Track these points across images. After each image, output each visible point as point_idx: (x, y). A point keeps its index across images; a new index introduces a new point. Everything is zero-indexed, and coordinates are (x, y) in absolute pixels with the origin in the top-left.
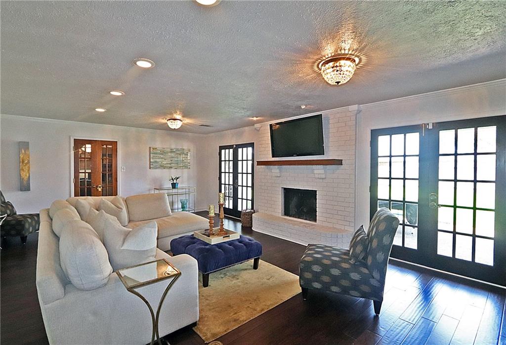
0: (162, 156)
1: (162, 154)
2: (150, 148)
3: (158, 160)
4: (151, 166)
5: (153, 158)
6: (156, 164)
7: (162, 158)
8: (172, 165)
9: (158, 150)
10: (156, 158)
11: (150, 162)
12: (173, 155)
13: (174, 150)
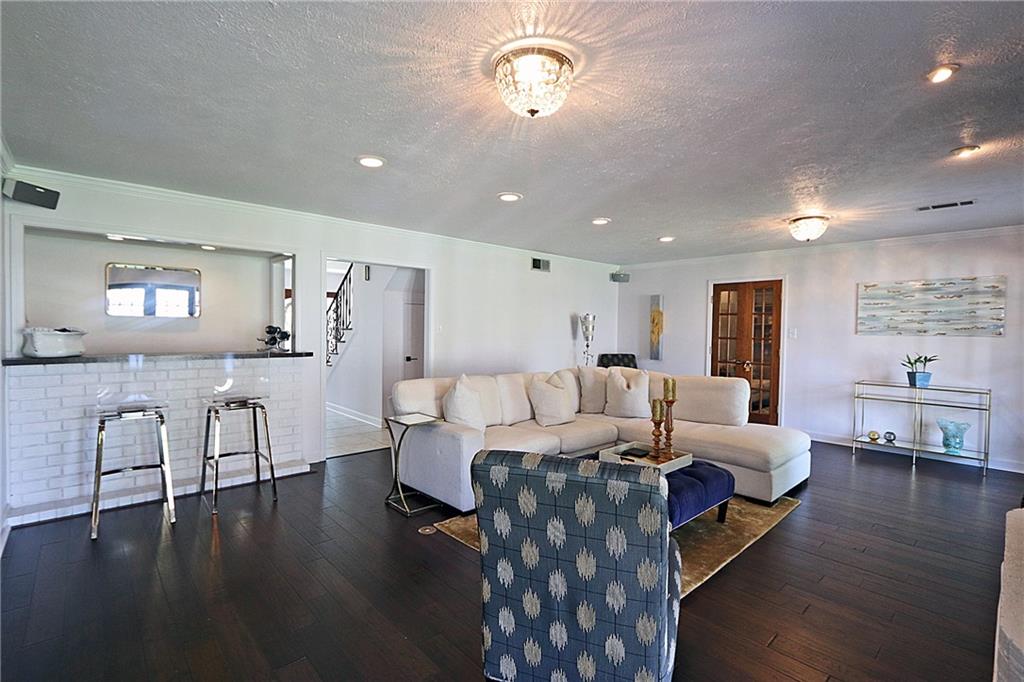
0: (892, 303)
1: (893, 298)
2: (858, 285)
3: (878, 313)
4: (859, 328)
5: (865, 309)
6: (876, 324)
7: (893, 308)
8: (927, 325)
9: (879, 289)
10: (873, 309)
11: (857, 319)
12: (930, 297)
13: (937, 285)
